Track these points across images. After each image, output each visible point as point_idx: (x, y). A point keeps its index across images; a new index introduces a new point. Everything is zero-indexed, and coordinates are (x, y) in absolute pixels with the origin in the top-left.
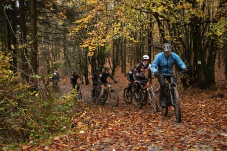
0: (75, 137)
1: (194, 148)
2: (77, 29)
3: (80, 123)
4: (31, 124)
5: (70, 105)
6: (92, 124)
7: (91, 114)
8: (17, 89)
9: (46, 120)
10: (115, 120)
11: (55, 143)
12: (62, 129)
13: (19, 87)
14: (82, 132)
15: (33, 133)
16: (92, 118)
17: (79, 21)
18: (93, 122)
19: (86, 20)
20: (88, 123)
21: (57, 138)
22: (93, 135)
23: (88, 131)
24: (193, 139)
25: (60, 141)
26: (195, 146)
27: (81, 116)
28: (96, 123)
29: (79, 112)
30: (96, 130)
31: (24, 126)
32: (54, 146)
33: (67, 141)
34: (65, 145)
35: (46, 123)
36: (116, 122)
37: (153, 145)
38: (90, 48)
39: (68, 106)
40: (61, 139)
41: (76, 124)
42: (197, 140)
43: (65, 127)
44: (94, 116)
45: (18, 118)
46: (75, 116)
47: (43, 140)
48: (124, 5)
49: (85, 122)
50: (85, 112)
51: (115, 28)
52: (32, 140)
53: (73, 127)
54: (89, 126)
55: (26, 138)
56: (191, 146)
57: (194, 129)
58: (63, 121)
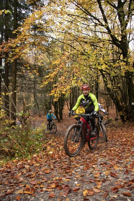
0: (47, 155)
1: (128, 159)
2: (47, 83)
3: (49, 147)
4: (16, 147)
5: (41, 135)
6: (57, 148)
7: (55, 141)
8: (4, 123)
9: (26, 145)
10: (73, 145)
11: (34, 158)
12: (37, 151)
13: (5, 122)
14: (51, 153)
15: (17, 153)
16: (57, 144)
17: (47, 77)
18: (58, 146)
19: (52, 75)
20: (55, 147)
21: (35, 156)
22: (59, 154)
23: (56, 152)
24: (128, 154)
25: (37, 157)
26: (129, 158)
27: (49, 143)
28: (60, 147)
29: (47, 140)
30: (61, 151)
31: (11, 148)
32: (34, 160)
33: (42, 158)
34: (41, 160)
35: (26, 147)
36: (74, 146)
37: (101, 158)
38: (55, 95)
39: (39, 135)
40: (38, 156)
41: (46, 148)
42: (131, 154)
43: (39, 150)
44: (58, 142)
45: (6, 143)
46: (44, 143)
47: (25, 158)
48: (78, 64)
49: (52, 147)
50: (52, 140)
51: (73, 81)
52: (18, 157)
53: (44, 150)
54: (55, 149)
55: (13, 156)
56: (126, 158)
57: (129, 148)
58: (37, 145)
